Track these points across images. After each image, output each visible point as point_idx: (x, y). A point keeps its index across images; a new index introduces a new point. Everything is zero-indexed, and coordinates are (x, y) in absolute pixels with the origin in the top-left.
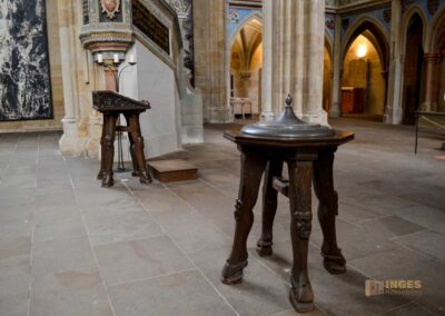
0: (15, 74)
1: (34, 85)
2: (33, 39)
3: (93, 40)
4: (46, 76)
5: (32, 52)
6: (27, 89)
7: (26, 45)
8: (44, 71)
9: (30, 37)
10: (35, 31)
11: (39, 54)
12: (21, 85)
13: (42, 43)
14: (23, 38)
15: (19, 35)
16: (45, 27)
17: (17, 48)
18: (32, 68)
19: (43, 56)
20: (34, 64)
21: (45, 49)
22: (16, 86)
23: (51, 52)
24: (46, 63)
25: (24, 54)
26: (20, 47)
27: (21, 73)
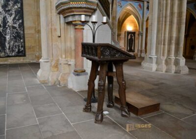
0: (5, 30)
1: (15, 38)
2: (15, 11)
4: (22, 32)
5: (14, 19)
6: (11, 39)
7: (11, 15)
8: (21, 30)
9: (14, 11)
10: (16, 7)
11: (18, 20)
12: (8, 37)
13: (20, 14)
14: (9, 11)
15: (7, 9)
16: (22, 5)
18: (14, 28)
19: (20, 21)
20: (15, 25)
21: (22, 17)
22: (5, 38)
23: (25, 19)
24: (22, 25)
25: (10, 20)
26: (7, 16)
27: (8, 30)
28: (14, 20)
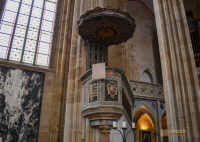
0: (19, 129)
1: (28, 136)
2: (33, 110)
3: (100, 112)
4: (36, 131)
6: (24, 138)
7: (29, 113)
8: (35, 128)
9: (32, 109)
10: (35, 106)
11: (35, 118)
12: (21, 135)
13: (38, 112)
14: (28, 109)
15: (26, 107)
16: (41, 104)
17: (23, 114)
18: (29, 126)
19: (37, 120)
20: (31, 124)
21: (38, 116)
22: (18, 136)
23: (41, 118)
24: (37, 124)
25: (27, 118)
26: (25, 114)
27: (23, 128)
28: (30, 118)
